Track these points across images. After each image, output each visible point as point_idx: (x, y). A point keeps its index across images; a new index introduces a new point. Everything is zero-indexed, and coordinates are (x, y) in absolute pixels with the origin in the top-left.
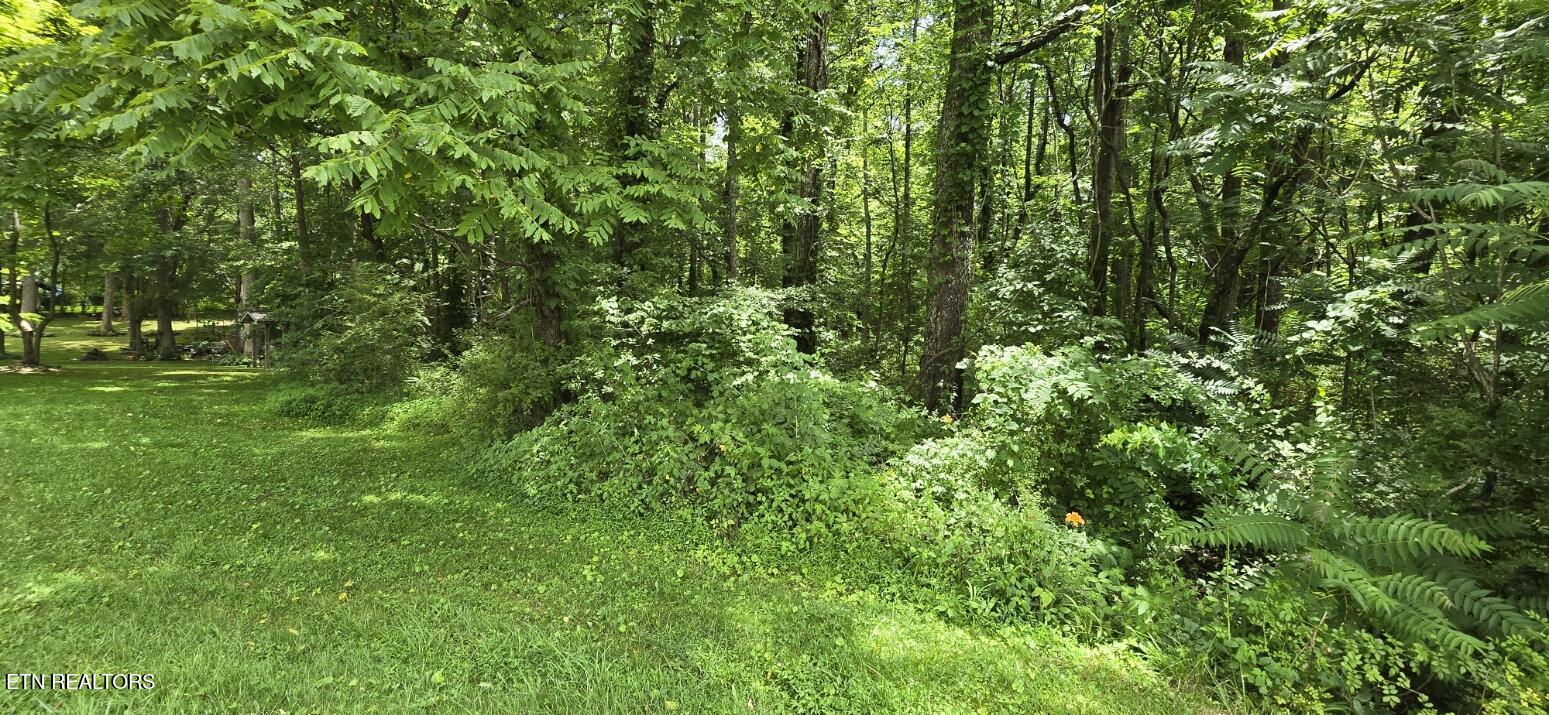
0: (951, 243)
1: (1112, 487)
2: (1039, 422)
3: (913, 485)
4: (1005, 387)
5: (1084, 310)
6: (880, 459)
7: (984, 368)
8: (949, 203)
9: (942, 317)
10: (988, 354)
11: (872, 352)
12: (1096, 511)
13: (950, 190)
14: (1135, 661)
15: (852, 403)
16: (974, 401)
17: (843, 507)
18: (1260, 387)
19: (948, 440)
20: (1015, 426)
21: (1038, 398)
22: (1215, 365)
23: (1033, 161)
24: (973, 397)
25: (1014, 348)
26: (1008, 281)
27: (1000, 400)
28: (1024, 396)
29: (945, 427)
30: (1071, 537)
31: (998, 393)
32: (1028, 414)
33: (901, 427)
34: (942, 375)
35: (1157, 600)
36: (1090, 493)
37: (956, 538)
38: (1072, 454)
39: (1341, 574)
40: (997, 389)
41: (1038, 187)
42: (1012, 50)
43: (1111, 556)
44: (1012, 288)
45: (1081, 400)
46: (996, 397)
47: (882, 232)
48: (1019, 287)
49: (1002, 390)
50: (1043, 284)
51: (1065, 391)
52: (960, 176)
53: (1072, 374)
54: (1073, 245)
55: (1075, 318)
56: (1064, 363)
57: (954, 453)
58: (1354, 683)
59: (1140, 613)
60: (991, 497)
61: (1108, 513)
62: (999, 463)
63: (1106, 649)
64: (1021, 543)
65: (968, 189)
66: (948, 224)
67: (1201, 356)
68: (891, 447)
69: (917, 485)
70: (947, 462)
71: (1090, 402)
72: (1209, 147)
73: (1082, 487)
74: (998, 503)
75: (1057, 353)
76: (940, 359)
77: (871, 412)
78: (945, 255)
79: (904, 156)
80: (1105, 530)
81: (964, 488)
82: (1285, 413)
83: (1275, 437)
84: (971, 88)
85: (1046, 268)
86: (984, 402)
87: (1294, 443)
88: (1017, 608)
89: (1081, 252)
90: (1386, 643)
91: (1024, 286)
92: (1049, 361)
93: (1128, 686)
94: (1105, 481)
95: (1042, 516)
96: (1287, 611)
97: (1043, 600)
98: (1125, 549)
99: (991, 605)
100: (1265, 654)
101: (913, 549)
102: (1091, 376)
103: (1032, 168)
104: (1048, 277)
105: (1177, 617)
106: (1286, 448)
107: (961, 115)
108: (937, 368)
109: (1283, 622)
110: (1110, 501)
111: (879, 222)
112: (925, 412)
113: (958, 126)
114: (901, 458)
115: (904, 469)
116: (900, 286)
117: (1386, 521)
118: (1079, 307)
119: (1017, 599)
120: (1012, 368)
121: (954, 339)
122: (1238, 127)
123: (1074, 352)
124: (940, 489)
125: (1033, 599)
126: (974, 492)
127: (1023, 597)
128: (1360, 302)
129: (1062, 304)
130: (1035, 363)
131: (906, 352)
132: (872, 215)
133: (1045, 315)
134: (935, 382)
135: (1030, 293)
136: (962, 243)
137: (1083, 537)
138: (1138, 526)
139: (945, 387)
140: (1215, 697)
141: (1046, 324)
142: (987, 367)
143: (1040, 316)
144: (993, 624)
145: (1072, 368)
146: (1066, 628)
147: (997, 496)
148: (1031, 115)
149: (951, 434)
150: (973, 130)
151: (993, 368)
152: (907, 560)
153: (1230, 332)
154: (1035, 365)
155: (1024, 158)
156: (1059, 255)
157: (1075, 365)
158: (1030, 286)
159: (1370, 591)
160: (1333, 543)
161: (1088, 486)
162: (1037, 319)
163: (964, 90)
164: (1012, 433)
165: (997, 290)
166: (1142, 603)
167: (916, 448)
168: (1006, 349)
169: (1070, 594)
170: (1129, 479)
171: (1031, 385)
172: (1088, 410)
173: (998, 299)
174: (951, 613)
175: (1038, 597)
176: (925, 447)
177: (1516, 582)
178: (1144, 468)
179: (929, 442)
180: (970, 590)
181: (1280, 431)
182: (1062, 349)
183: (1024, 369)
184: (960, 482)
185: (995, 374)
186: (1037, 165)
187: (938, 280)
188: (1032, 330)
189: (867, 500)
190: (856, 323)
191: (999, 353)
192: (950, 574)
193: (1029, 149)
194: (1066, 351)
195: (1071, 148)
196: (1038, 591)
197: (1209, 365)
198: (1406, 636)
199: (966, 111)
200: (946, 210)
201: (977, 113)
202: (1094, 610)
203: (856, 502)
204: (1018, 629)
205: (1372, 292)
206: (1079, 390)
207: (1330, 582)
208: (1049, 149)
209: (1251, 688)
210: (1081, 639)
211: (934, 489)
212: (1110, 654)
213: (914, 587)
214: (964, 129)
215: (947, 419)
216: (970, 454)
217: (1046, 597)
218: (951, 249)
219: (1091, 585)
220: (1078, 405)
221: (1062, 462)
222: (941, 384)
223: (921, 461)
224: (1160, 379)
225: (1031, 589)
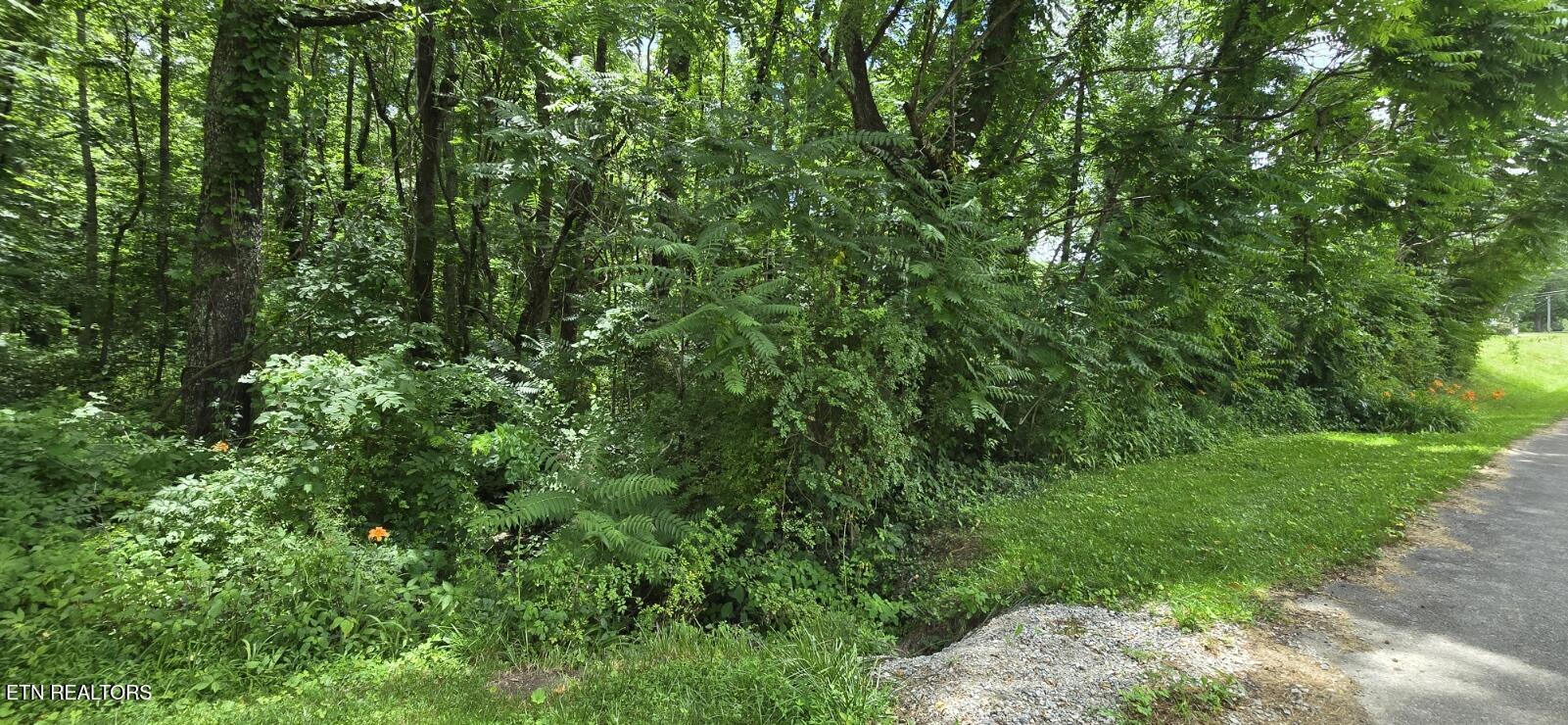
0: (228, 226)
1: (426, 493)
2: (345, 437)
3: (161, 541)
4: (301, 401)
5: (401, 315)
6: (99, 516)
7: (272, 381)
8: (226, 174)
9: (216, 318)
10: (279, 364)
11: (96, 366)
12: (411, 520)
13: (226, 160)
14: (441, 656)
15: (42, 442)
16: (259, 421)
17: (16, 600)
18: (551, 386)
19: (220, 474)
20: (313, 446)
21: (340, 411)
22: (517, 369)
23: (354, 146)
24: (257, 416)
25: (313, 357)
26: (311, 280)
27: (294, 417)
28: (326, 410)
29: (215, 458)
30: (380, 554)
31: (291, 410)
32: (333, 430)
33: (140, 466)
34: (217, 392)
35: (460, 590)
36: (404, 504)
37: (227, 591)
38: (385, 467)
39: (597, 525)
40: (289, 405)
41: (360, 176)
42: (313, 15)
43: (423, 562)
44: (316, 288)
45: (392, 410)
46: (288, 414)
47: (119, 193)
48: (325, 287)
49: (296, 406)
50: (355, 284)
51: (372, 402)
52: (241, 144)
53: (381, 384)
54: (392, 247)
55: (392, 324)
56: (373, 372)
57: (228, 489)
58: (601, 607)
59: (443, 608)
60: (282, 532)
61: (423, 519)
62: (292, 491)
63: (409, 656)
64: (318, 575)
65: (254, 163)
66: (224, 200)
67: (506, 362)
68: (122, 496)
69: (169, 539)
70: (217, 501)
71: (400, 410)
72: (507, 176)
73: (396, 500)
74: (292, 537)
75: (366, 361)
76: (214, 372)
77: (82, 451)
78: (219, 240)
79: (159, 96)
80: (420, 538)
81: (242, 530)
82: (568, 405)
83: (563, 426)
84: (255, 41)
85: (360, 269)
86: (271, 422)
87: (576, 430)
88: (312, 650)
89: (398, 255)
90: (622, 569)
91: (331, 286)
92: (358, 370)
93: (428, 682)
94: (419, 489)
95: (344, 538)
96: (560, 567)
97: (343, 629)
98: (437, 552)
99: (277, 657)
100: (545, 607)
101: (157, 625)
102: (402, 384)
103: (352, 153)
104: (361, 279)
105: (478, 600)
106: (570, 434)
107: (240, 69)
108: (209, 384)
109: (558, 576)
110: (425, 508)
111: (113, 179)
112: (183, 441)
113: (237, 82)
114: (141, 509)
115: (146, 522)
116: (152, 273)
117: (623, 480)
118: (398, 313)
119: (312, 639)
120: (309, 379)
121: (236, 347)
122: (526, 164)
123: (384, 360)
124: (204, 538)
125: (333, 632)
126: (258, 531)
127: (319, 634)
128: (615, 317)
129: (377, 309)
130: (340, 373)
131: (162, 364)
132: (98, 167)
133: (358, 319)
134: (207, 402)
135: (339, 294)
136: (245, 228)
137: (394, 551)
138: (453, 525)
139: (222, 407)
140: (506, 659)
141: (359, 329)
142: (277, 380)
143: (352, 321)
144: (279, 677)
145: (382, 376)
146: (370, 649)
147: (290, 529)
148: (351, 94)
149: (224, 465)
150: (259, 93)
151: (286, 381)
152: (147, 643)
153: (537, 340)
154: (340, 375)
155: (343, 140)
156: (373, 257)
157: (385, 374)
158: (339, 287)
159: (614, 534)
160: (593, 504)
161: (402, 497)
162: (349, 324)
163: (245, 40)
164: (312, 454)
165: (297, 289)
166: (445, 597)
167: (166, 491)
168: (303, 358)
169: (374, 613)
170: (443, 482)
171: (333, 398)
172: (402, 419)
173: (299, 300)
174: (215, 688)
175: (339, 628)
176: (181, 488)
177: (692, 505)
178: (457, 469)
179: (188, 481)
180: (248, 649)
181: (565, 421)
182: (370, 357)
183: (326, 380)
184: (238, 523)
185: (287, 388)
186: (359, 152)
187: (209, 269)
188: (342, 336)
189: (70, 579)
190: (66, 322)
191: (294, 363)
192: (220, 638)
193: (348, 132)
194: (375, 359)
195: (393, 141)
196: (338, 621)
197: (513, 369)
198: (632, 560)
199: (249, 67)
200: (220, 183)
201: (264, 73)
202: (401, 621)
203: (47, 587)
204: (311, 671)
205: (622, 311)
206: (387, 399)
207: (589, 535)
208: (373, 137)
209: (535, 639)
210: (386, 656)
211: (197, 540)
212: (415, 659)
213: (159, 674)
214: (246, 88)
215: (218, 447)
216: (251, 486)
217: (346, 625)
218: (229, 234)
219: (400, 597)
220: (387, 416)
221: (374, 477)
222: (216, 404)
223: (174, 506)
224: (469, 384)
225: (329, 621)
